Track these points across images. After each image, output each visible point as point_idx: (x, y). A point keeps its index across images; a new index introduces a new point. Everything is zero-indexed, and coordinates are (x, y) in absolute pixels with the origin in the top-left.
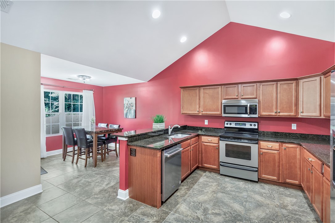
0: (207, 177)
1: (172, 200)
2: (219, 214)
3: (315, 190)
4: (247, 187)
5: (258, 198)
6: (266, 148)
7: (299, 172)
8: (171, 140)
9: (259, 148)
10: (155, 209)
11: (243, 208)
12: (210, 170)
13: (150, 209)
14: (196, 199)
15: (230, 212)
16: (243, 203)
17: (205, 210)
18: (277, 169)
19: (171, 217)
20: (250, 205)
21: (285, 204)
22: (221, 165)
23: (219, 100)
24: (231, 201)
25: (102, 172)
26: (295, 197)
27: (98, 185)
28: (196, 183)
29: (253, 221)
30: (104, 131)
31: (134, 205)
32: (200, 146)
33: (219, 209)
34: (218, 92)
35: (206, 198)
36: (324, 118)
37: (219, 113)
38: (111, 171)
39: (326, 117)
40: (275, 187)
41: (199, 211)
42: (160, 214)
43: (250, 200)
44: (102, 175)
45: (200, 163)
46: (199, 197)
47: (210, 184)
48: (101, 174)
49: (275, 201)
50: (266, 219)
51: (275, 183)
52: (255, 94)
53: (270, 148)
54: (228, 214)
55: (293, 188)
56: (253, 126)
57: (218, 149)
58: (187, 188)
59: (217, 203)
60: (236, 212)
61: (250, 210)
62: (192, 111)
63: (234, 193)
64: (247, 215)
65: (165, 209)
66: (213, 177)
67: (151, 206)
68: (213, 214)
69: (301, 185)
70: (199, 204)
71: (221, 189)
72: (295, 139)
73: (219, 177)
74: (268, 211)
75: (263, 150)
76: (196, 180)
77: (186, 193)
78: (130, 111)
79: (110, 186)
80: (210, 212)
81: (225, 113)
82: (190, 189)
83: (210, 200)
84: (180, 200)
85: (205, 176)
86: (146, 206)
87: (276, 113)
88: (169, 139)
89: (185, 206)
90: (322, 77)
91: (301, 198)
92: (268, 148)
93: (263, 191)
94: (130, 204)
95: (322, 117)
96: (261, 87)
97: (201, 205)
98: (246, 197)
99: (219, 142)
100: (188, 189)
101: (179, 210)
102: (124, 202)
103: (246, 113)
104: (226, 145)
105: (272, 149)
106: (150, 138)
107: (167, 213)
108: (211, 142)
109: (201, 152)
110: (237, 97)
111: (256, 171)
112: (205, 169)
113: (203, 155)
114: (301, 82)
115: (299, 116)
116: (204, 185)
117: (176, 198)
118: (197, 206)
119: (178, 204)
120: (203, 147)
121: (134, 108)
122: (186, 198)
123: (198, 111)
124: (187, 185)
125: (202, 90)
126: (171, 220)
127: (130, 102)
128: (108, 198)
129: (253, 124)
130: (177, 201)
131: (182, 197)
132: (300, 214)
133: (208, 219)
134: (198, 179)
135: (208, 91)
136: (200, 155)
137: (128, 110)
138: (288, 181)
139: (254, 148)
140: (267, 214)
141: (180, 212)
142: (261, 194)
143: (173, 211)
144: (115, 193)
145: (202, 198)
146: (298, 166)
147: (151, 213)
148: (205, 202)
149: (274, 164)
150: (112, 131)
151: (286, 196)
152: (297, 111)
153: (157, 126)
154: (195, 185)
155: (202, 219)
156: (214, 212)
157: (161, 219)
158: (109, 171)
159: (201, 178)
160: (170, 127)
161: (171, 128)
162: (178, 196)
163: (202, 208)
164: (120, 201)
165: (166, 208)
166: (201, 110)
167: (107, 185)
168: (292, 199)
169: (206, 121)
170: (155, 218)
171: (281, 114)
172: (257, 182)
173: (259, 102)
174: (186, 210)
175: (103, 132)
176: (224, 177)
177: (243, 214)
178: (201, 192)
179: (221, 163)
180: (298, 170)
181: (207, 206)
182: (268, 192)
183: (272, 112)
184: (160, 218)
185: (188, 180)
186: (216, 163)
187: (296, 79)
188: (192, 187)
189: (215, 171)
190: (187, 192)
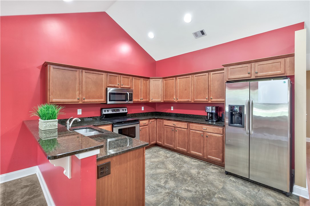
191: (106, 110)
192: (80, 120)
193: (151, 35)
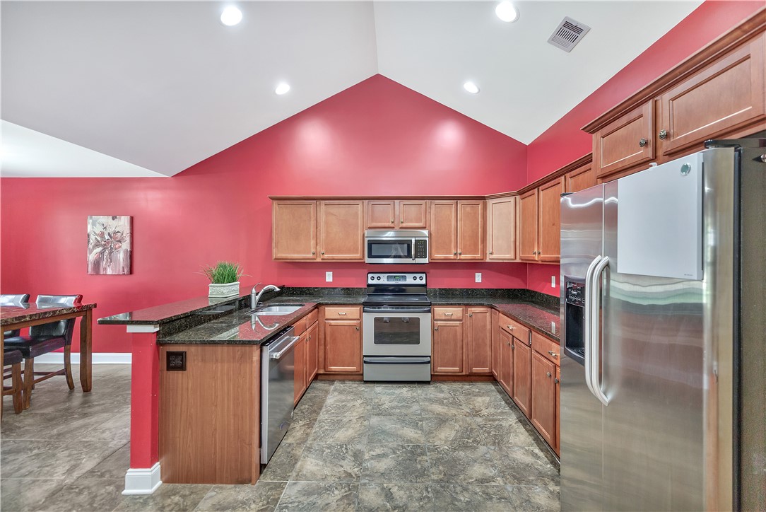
0: (341, 392)
1: (280, 456)
2: (384, 455)
3: (517, 375)
4: (415, 394)
5: (439, 409)
6: (444, 318)
7: (489, 353)
8: (256, 323)
9: (434, 319)
10: (247, 487)
11: (420, 432)
12: (342, 377)
13: (233, 493)
14: (331, 440)
15: (402, 446)
16: (417, 423)
17: (357, 456)
18: (459, 352)
19: (291, 492)
20: (430, 424)
21: (477, 409)
22: (365, 362)
23: (358, 230)
24: (398, 426)
25: (32, 442)
26: (487, 393)
27: (34, 482)
28: (321, 409)
29: (442, 449)
30: (31, 316)
31: (184, 496)
32: (322, 329)
33: (382, 446)
34: (356, 214)
35: (350, 432)
36: (520, 261)
37: (358, 256)
38: (68, 432)
39: (522, 260)
40: (457, 385)
41: (346, 461)
42: (264, 493)
43: (427, 416)
44: (36, 451)
45: (322, 366)
46: (337, 436)
47: (349, 405)
48: (31, 450)
49: (463, 407)
50: (458, 440)
51: (456, 378)
52: (423, 220)
53: (449, 318)
54: (399, 450)
55: (481, 381)
56: (418, 279)
57: (359, 329)
58: (305, 425)
59: (374, 436)
60: (411, 442)
61: (432, 433)
62: (298, 253)
63: (398, 411)
64: (429, 441)
65: (271, 480)
66: (351, 390)
67: (233, 486)
68: (373, 458)
69: (492, 372)
70: (341, 447)
71: (373, 408)
72: (480, 298)
73: (362, 387)
74: (457, 427)
75: (439, 322)
76: (320, 402)
77: (307, 434)
78: (110, 253)
79: (84, 471)
80: (367, 456)
81: (370, 256)
82: (314, 424)
83: (359, 435)
84: (299, 452)
85: (335, 391)
86: (221, 488)
87: (455, 254)
88: (253, 320)
89: (313, 461)
90: (518, 197)
91: (494, 393)
92: (447, 318)
93: (442, 395)
94: (173, 497)
95: (518, 260)
96: (433, 206)
97: (346, 449)
98: (419, 412)
99: (361, 316)
100: (310, 425)
101: (304, 473)
102: (151, 497)
103: (409, 256)
104: (376, 320)
105: (453, 318)
106: (210, 320)
107: (280, 487)
108: (345, 317)
109: (323, 342)
110: (392, 225)
111: (429, 362)
112: (332, 378)
113: (328, 347)
114: (490, 202)
115: (488, 260)
116: (339, 408)
117: (289, 450)
118: (337, 454)
119: (296, 461)
120: (329, 330)
121: (126, 245)
122: (311, 444)
123: (314, 254)
124: (304, 417)
125: (322, 206)
126: (293, 498)
127: (111, 230)
128: (91, 504)
129: (418, 276)
130: (294, 455)
131: (300, 444)
132: (499, 417)
133: (367, 469)
134: (323, 401)
135: (334, 210)
136: (322, 347)
137: (102, 253)
138: (475, 370)
139: (425, 321)
140: (458, 431)
141: (308, 475)
142: (440, 402)
143: (292, 478)
144: (109, 485)
145: (342, 435)
146: (488, 342)
147: (240, 498)
148: (351, 440)
149: (456, 345)
150: (59, 315)
151: (475, 396)
152: (484, 253)
153: (222, 289)
154: (321, 414)
155: (356, 475)
156: (374, 453)
157: (268, 503)
158: (59, 435)
159: (329, 396)
160: (254, 291)
161: (257, 294)
162: (290, 444)
163: (350, 453)
164: (137, 499)
165: (272, 477)
166: (321, 249)
167: (70, 471)
168: (483, 398)
169: (329, 275)
170: (253, 506)
171: (463, 257)
172: (428, 383)
173: (430, 234)
174: (318, 468)
175: (28, 319)
176: (372, 385)
177: (422, 442)
178: (338, 424)
179: (365, 359)
180: (488, 349)
181: (358, 447)
182: (449, 395)
183: (450, 253)
184: (265, 502)
185: (302, 408)
186: (356, 359)
187: (483, 198)
188: (316, 420)
189: (352, 377)
190: (309, 431)
191: (376, 276)
192: (278, 289)
193: (471, 87)
